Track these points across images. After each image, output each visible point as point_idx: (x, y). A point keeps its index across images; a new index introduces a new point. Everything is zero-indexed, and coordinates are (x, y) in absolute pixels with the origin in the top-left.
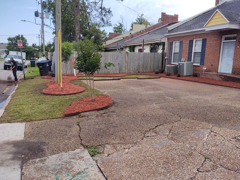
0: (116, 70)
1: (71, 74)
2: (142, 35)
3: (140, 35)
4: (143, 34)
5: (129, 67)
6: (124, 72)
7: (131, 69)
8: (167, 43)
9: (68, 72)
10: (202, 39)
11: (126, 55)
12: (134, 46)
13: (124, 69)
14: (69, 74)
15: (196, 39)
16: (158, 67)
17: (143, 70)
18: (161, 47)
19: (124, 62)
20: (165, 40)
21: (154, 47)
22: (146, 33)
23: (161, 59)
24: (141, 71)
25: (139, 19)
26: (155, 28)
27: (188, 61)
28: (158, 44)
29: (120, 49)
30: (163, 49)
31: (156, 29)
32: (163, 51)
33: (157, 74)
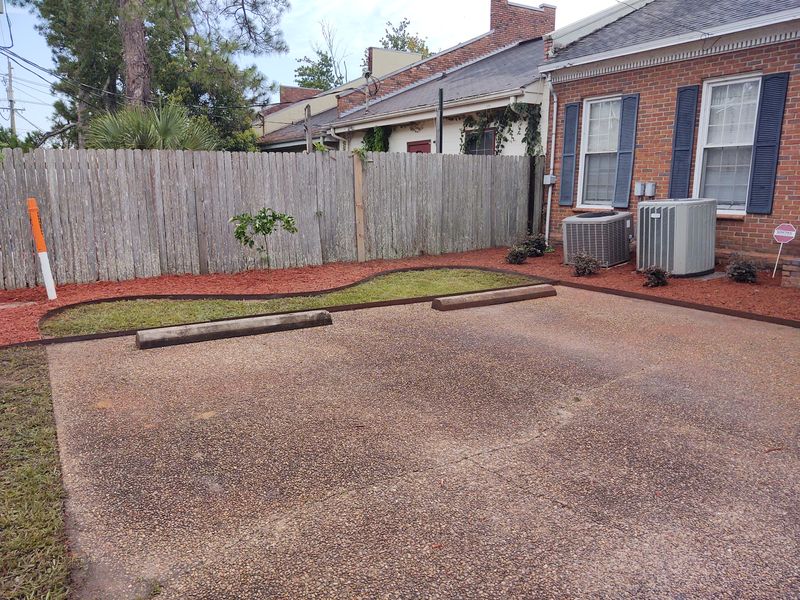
0: (308, 250)
1: (32, 284)
2: (416, 84)
3: (408, 87)
4: (421, 82)
5: (372, 230)
6: (349, 256)
7: (387, 239)
8: (551, 111)
9: (10, 276)
10: (757, 77)
11: (358, 168)
12: (388, 131)
13: (347, 240)
14: (22, 285)
15: (719, 82)
16: (513, 228)
17: (442, 240)
18: (519, 130)
19: (348, 205)
20: (540, 95)
21: (483, 131)
22: (433, 77)
23: (523, 185)
24: (434, 245)
25: (391, 38)
26: (466, 60)
27: (671, 196)
28: (505, 116)
29: (325, 143)
30: (532, 137)
31: (471, 62)
32: (530, 150)
33: (520, 263)
